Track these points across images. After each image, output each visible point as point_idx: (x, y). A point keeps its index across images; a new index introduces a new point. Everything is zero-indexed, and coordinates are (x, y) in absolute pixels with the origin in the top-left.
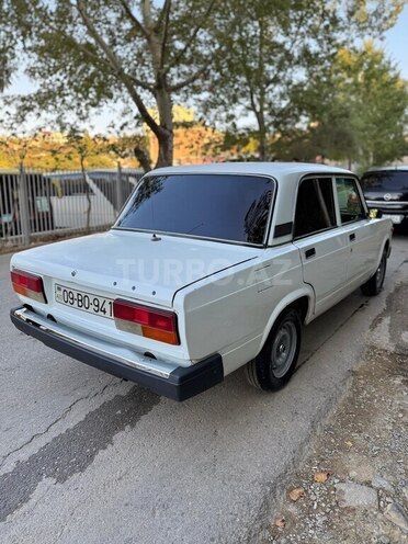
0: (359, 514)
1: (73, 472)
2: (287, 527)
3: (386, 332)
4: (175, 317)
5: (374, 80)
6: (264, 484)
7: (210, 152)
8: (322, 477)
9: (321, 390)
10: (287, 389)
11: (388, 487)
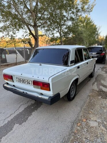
0: (94, 128)
1: (23, 122)
2: (78, 132)
3: (96, 86)
4: (49, 84)
5: (88, 25)
6: (71, 122)
7: (48, 42)
8: (85, 120)
9: (82, 100)
10: (74, 100)
11: (101, 122)
